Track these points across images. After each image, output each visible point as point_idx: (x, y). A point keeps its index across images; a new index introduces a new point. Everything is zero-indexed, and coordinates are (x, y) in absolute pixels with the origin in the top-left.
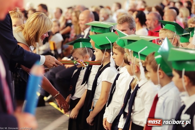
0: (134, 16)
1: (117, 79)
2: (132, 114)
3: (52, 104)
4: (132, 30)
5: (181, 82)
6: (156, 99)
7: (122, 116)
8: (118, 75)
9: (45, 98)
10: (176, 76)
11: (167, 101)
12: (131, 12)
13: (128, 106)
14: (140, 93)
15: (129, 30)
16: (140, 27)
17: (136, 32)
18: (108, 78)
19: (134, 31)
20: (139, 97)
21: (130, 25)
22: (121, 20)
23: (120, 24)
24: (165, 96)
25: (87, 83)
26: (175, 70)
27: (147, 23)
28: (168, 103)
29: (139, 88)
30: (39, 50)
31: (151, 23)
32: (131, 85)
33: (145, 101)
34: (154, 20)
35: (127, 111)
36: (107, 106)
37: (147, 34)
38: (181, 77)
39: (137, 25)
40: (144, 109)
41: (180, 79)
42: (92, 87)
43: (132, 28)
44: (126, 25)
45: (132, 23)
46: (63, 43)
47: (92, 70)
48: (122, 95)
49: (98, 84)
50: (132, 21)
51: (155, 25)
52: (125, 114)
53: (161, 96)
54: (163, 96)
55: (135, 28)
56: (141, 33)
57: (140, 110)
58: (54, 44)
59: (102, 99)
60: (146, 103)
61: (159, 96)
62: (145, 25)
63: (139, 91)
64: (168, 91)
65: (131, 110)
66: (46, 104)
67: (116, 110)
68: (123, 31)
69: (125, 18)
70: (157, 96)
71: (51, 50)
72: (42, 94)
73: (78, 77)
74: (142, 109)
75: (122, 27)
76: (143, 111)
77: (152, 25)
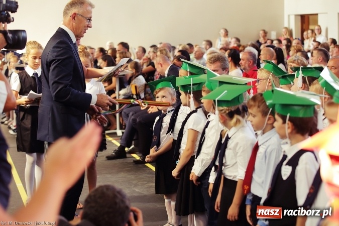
0: (226, 54)
1: (206, 127)
2: (223, 167)
3: (134, 155)
4: (225, 71)
5: (284, 128)
6: (256, 148)
7: (213, 169)
8: (208, 123)
9: (126, 149)
10: (279, 121)
11: (269, 150)
12: (223, 51)
13: (218, 158)
14: (231, 144)
15: (221, 70)
16: (233, 67)
17: (229, 73)
18: (194, 125)
19: (227, 72)
20: (230, 149)
21: (222, 65)
22: (212, 59)
23: (210, 63)
24: (267, 144)
25: (173, 132)
26: (278, 114)
27: (242, 64)
28: (271, 153)
29: (230, 138)
30: (119, 95)
31: (245, 63)
32: (222, 133)
33: (237, 153)
34: (248, 60)
35: (217, 163)
36: (196, 158)
37: (242, 75)
38: (284, 122)
39: (230, 65)
40: (236, 162)
41: (283, 125)
42: (177, 136)
43: (225, 69)
44: (218, 64)
45: (224, 63)
46: (146, 85)
47: (178, 117)
48: (212, 145)
49: (184, 133)
50: (225, 60)
51: (249, 66)
52: (216, 167)
53: (262, 144)
54: (264, 144)
55: (228, 69)
56: (235, 74)
57: (232, 164)
58: (136, 87)
59: (188, 150)
60: (238, 155)
61: (259, 144)
62: (239, 65)
63: (230, 142)
64: (270, 138)
65: (222, 164)
66: (128, 155)
67: (204, 162)
68: (214, 71)
69: (216, 56)
70: (257, 144)
71: (133, 95)
72: (123, 145)
73: (161, 125)
74: (235, 162)
75: (213, 67)
76: (236, 164)
77: (247, 65)
